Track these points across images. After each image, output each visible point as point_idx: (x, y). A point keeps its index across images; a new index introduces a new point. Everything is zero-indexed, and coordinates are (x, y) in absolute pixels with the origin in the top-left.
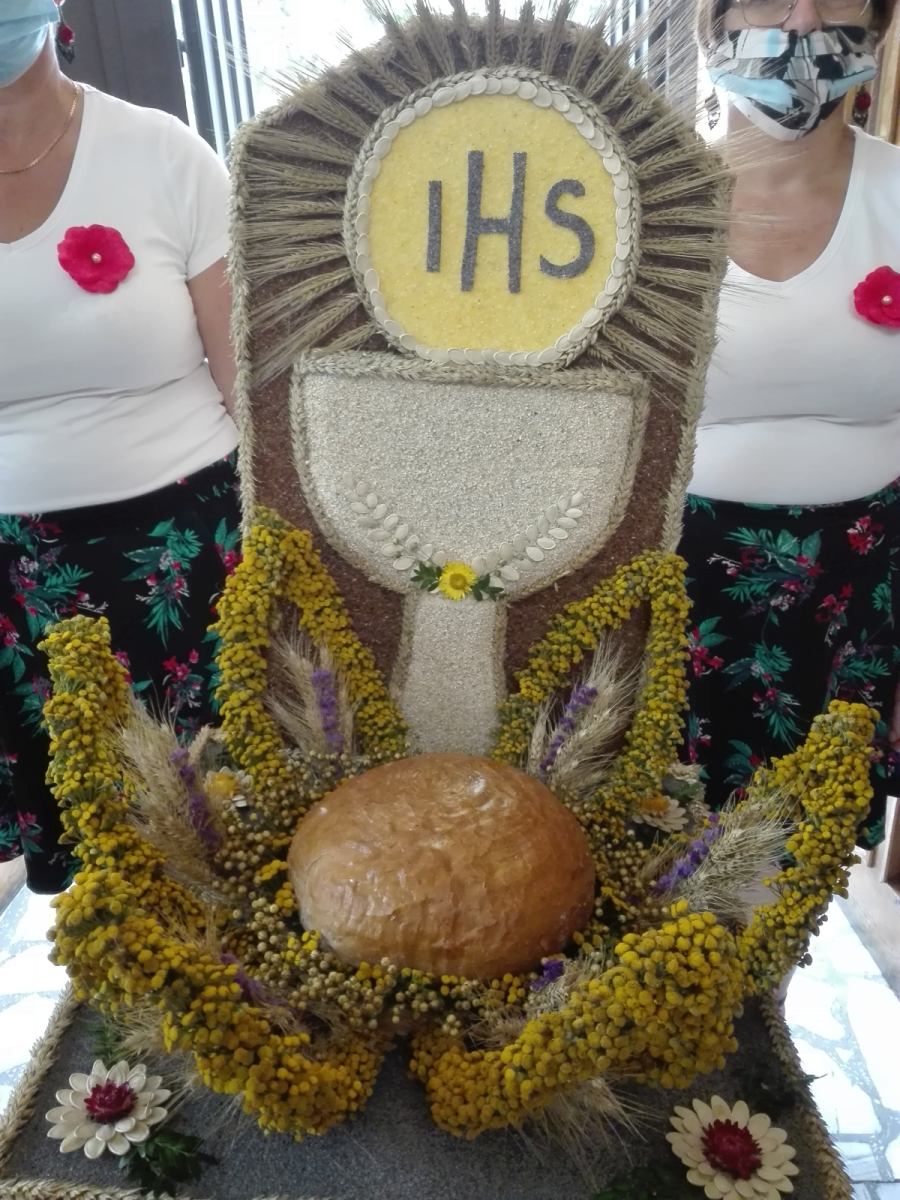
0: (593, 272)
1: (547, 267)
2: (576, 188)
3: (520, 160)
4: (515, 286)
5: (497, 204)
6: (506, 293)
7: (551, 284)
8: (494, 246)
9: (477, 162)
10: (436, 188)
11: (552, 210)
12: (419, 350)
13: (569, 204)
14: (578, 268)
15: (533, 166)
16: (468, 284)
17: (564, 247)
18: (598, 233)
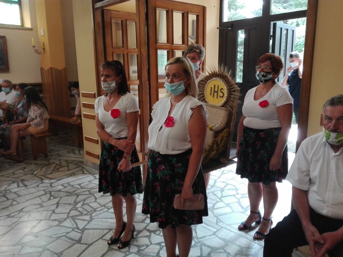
0: (224, 97)
1: (220, 96)
2: (222, 89)
3: (218, 86)
4: (217, 98)
5: (216, 90)
6: (216, 98)
7: (220, 98)
8: (216, 94)
9: (215, 86)
10: (211, 88)
11: (221, 91)
12: (209, 103)
13: (222, 90)
14: (222, 97)
15: (219, 87)
16: (213, 97)
17: (221, 95)
18: (224, 94)
